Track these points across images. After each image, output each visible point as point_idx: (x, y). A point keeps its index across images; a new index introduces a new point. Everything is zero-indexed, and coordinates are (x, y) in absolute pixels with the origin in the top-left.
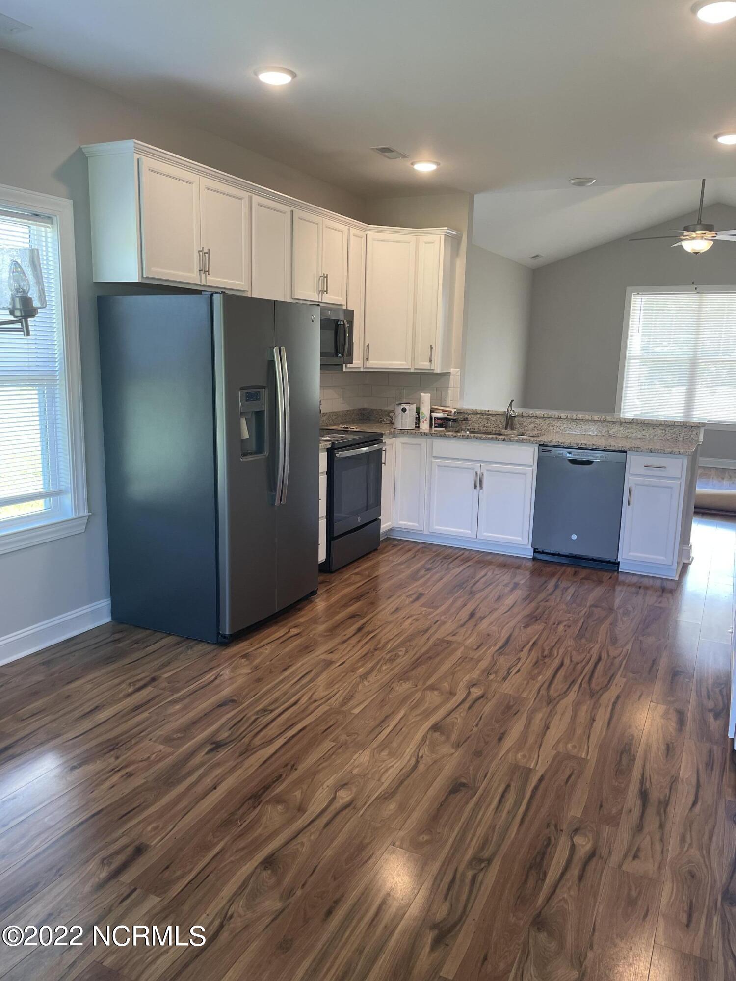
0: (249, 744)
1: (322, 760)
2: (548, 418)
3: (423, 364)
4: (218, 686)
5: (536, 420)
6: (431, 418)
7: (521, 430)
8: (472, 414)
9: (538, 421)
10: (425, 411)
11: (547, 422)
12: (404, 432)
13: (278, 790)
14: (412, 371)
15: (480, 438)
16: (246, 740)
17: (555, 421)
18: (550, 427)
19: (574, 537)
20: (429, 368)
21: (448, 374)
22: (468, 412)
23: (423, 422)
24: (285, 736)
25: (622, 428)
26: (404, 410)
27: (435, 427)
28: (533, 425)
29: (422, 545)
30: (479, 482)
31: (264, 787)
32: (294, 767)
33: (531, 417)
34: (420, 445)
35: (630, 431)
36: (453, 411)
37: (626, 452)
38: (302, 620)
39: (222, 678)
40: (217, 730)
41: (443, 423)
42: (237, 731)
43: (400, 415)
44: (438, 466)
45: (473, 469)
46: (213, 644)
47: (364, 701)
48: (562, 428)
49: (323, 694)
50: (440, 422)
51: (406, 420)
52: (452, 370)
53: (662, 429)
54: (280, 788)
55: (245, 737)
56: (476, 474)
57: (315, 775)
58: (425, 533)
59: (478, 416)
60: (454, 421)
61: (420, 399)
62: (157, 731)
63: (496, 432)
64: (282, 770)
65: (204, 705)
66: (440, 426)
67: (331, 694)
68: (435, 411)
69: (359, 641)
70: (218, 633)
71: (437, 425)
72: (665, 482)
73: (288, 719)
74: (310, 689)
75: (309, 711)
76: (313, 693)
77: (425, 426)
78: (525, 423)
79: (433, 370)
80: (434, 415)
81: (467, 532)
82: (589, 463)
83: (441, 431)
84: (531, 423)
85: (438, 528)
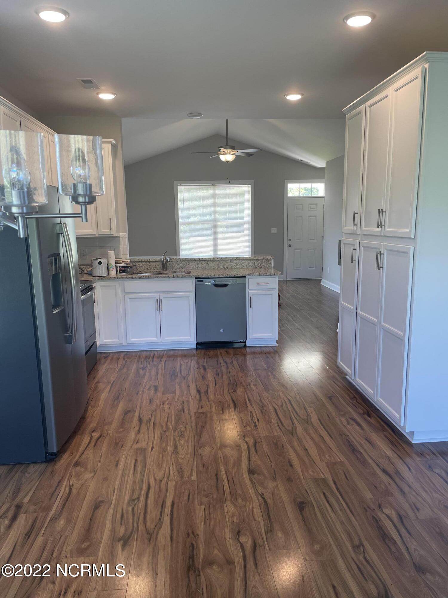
0: (147, 531)
1: (208, 522)
2: (188, 261)
3: (105, 231)
4: (78, 493)
5: (181, 263)
6: (116, 267)
7: (173, 270)
8: (139, 262)
9: (182, 263)
10: (112, 262)
11: (188, 264)
12: (101, 278)
13: (201, 556)
14: (97, 236)
15: (157, 277)
16: (141, 527)
17: (192, 262)
18: (190, 267)
19: (222, 331)
20: (110, 234)
21: (118, 237)
22: (136, 261)
23: (112, 270)
24: (166, 515)
25: (231, 263)
26: (100, 263)
27: (120, 273)
28: (179, 266)
29: (125, 353)
30: (159, 305)
31: (190, 558)
32: (195, 535)
33: (178, 261)
34: (115, 286)
35: (235, 264)
36: (129, 261)
37: (245, 277)
38: (93, 425)
39: (75, 487)
40: (112, 528)
41: (124, 270)
42: (128, 522)
43: (98, 267)
44: (130, 299)
45: (155, 298)
46: (42, 462)
47: (192, 469)
48: (197, 266)
49: (161, 473)
50: (123, 269)
51: (101, 271)
52: (121, 234)
53: (253, 262)
54: (201, 554)
55: (138, 526)
56: (157, 300)
57: (213, 533)
58: (124, 345)
59: (143, 263)
60: (131, 267)
61: (108, 255)
62: (64, 548)
63: (157, 272)
64: (189, 540)
65: (82, 514)
66: (123, 272)
67: (167, 472)
68: (119, 262)
69: (148, 429)
70: (47, 453)
71: (121, 271)
72: (269, 292)
73: (156, 501)
74: (149, 474)
75: (164, 490)
76: (154, 476)
77: (113, 273)
78: (174, 265)
79: (113, 234)
80: (119, 265)
81: (153, 339)
82: (225, 286)
83: (123, 275)
84: (178, 265)
85: (133, 340)
